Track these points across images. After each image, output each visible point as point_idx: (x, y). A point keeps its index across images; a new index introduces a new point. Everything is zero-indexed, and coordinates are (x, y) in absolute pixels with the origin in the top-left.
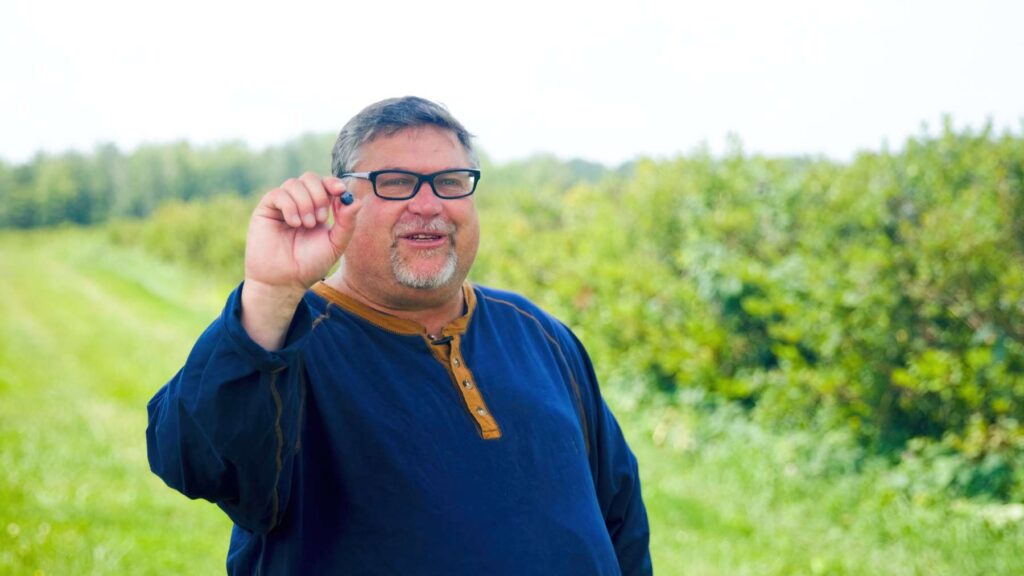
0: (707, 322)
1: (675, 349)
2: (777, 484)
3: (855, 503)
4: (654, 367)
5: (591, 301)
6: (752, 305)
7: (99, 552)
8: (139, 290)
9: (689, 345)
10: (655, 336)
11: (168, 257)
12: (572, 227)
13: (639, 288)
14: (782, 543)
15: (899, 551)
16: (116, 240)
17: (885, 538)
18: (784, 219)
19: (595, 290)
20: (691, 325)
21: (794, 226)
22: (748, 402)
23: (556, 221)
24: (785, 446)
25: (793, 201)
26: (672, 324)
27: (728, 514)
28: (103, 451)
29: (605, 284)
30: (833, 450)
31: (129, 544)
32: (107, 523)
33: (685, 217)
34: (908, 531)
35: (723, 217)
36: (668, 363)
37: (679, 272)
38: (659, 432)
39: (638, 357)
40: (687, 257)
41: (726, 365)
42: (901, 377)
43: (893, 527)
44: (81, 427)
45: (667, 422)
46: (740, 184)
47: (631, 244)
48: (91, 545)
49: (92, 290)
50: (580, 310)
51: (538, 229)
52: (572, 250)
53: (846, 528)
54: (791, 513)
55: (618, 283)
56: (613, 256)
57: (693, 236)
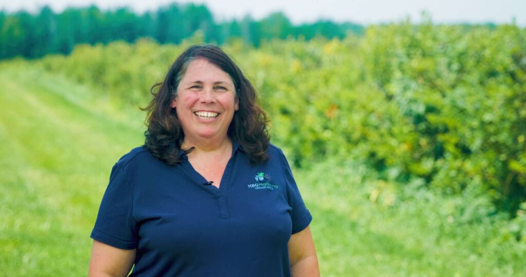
0: (406, 128)
1: (385, 143)
2: (441, 227)
3: (486, 241)
4: (372, 155)
5: (336, 113)
6: (432, 118)
7: (26, 259)
8: (61, 100)
9: (393, 142)
10: (374, 136)
11: (80, 80)
12: (327, 67)
13: (364, 107)
14: (439, 263)
15: (509, 269)
16: (49, 68)
17: (501, 262)
18: (455, 66)
19: (339, 107)
20: (395, 130)
21: (461, 70)
22: (428, 178)
23: (318, 63)
24: (449, 205)
25: (461, 56)
26: (383, 130)
27: (410, 244)
28: (33, 199)
29: (345, 103)
30: (477, 208)
31: (44, 254)
32: (32, 241)
33: (395, 62)
34: (516, 257)
35: (416, 63)
36: (381, 152)
37: (390, 98)
38: (374, 194)
39: (362, 150)
40: (394, 88)
41: (417, 155)
42: (515, 166)
43: (507, 255)
44: (20, 184)
45: (379, 189)
46: (429, 43)
47: (362, 78)
48: (21, 254)
49: (32, 99)
50: (329, 120)
51: (307, 68)
52: (327, 81)
53: (480, 255)
54: (448, 245)
55: (353, 102)
56: (350, 86)
57: (398, 74)
